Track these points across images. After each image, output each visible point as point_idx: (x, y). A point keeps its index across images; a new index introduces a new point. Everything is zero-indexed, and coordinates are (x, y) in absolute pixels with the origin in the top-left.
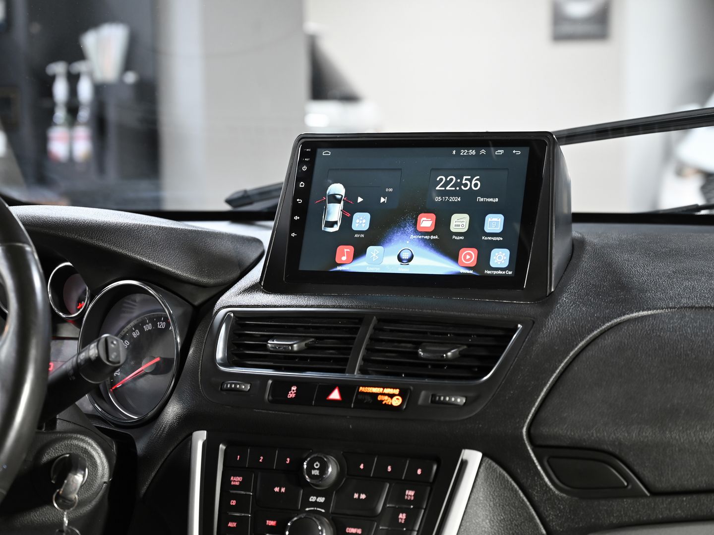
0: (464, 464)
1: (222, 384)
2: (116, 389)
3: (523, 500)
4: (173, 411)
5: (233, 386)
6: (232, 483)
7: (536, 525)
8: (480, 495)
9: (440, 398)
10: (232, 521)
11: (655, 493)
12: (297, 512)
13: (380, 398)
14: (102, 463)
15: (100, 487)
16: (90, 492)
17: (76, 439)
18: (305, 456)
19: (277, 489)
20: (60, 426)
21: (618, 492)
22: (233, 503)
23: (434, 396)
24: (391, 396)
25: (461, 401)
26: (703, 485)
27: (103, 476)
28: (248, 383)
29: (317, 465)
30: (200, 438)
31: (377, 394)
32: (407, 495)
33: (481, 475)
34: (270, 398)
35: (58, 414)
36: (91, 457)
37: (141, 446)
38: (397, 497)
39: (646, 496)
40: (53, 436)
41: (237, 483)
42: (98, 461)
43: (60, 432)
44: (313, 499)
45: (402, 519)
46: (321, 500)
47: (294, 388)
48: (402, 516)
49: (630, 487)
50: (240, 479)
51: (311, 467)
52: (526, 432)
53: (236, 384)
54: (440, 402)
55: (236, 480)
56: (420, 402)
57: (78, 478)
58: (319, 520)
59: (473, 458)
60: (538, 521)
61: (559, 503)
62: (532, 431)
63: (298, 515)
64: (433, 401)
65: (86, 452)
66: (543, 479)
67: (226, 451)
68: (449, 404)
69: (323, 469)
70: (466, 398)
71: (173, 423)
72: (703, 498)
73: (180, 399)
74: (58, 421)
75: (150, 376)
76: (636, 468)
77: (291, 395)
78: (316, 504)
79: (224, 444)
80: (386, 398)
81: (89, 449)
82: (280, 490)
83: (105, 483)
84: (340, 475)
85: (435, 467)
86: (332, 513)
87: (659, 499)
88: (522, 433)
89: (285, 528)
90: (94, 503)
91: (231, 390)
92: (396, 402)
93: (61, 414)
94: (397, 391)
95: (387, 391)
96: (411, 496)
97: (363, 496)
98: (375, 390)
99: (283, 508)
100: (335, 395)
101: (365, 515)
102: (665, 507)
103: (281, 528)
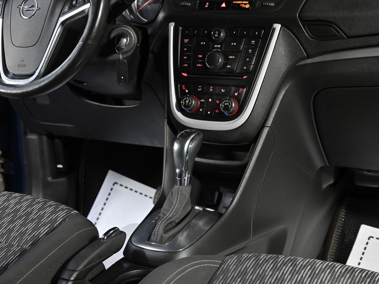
0: (274, 29)
1: (180, 3)
2: (140, 10)
3: (297, 43)
4: (161, 16)
5: (184, 4)
6: (185, 42)
7: (302, 52)
8: (281, 41)
9: (264, 4)
10: (185, 56)
11: (349, 37)
12: (210, 51)
13: (241, 5)
14: (134, 36)
15: (134, 45)
16: (130, 47)
17: (124, 27)
18: (212, 30)
19: (202, 43)
20: (117, 22)
21: (335, 37)
22: (185, 49)
23: (262, 3)
24: (245, 4)
25: (273, 4)
26: (368, 33)
27: (135, 41)
28: (190, 3)
29: (217, 32)
30: (172, 26)
31: (240, 4)
32: (252, 43)
33: (281, 33)
34: (198, 8)
35: (116, 18)
36: (130, 33)
37: (149, 31)
38: (249, 45)
39: (346, 38)
40: (115, 26)
41: (187, 42)
42: (133, 35)
43: (117, 25)
44: (216, 46)
45: (250, 52)
46: (219, 46)
47: (207, 3)
48: (250, 51)
49: (339, 35)
50: (188, 40)
51: (215, 34)
52: (298, 15)
53: (185, 3)
54: (265, 6)
55: (186, 41)
56: (257, 6)
57: (125, 40)
58: (218, 54)
59: (278, 27)
60: (303, 51)
61: (311, 43)
62: (300, 15)
63: (210, 52)
64: (262, 5)
65: (128, 31)
66: (305, 34)
67: (182, 30)
68: (268, 6)
69: (219, 34)
70: (275, 3)
71: (161, 20)
72: (368, 38)
73: (164, 11)
74: (117, 21)
75: (153, 4)
76: (342, 28)
77: (207, 6)
78: (217, 48)
79: (181, 27)
80: (243, 5)
81: (129, 30)
82: (203, 43)
83: (136, 44)
84: (226, 36)
85: (263, 31)
86: (223, 51)
87: (350, 39)
88: (296, 15)
89: (205, 57)
90: (132, 51)
91: (183, 5)
92: (247, 6)
93: (118, 18)
94: (247, 2)
95: (244, 2)
96: (253, 43)
97: (235, 44)
98: (239, 2)
99: (204, 50)
100: (224, 5)
101: (236, 51)
102: (353, 42)
103: (203, 58)
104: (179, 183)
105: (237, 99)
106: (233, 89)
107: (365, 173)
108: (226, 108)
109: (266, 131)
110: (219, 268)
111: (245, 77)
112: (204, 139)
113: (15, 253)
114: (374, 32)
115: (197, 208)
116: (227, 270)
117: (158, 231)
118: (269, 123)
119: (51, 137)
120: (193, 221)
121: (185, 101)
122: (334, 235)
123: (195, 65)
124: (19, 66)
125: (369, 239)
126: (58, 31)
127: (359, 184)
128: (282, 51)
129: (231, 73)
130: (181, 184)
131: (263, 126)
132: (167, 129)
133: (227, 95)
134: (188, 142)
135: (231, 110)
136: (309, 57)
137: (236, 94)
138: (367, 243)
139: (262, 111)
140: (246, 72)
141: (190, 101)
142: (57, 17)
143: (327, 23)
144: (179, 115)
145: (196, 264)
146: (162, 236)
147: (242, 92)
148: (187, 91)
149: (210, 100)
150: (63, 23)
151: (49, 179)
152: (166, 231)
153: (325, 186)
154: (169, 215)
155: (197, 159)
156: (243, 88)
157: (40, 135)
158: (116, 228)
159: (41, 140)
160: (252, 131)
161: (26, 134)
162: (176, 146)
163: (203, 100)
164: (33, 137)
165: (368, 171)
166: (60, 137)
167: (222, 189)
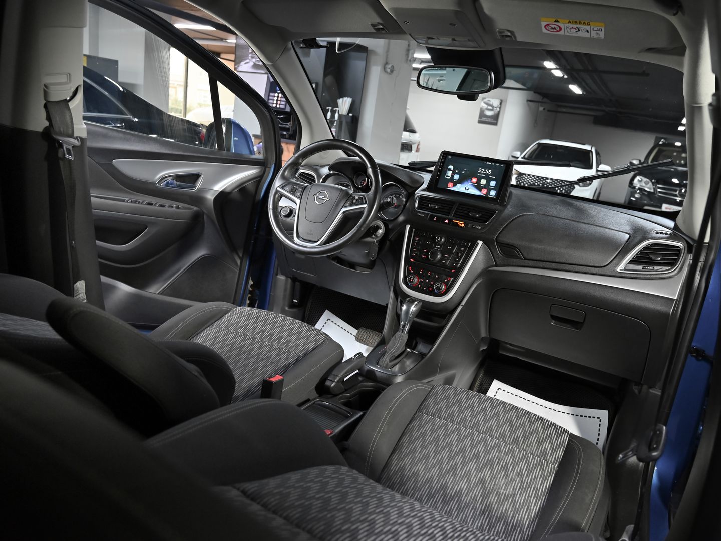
0: (478, 244)
1: (416, 214)
3: (491, 255)
4: (401, 218)
8: (481, 252)
9: (474, 226)
10: (414, 249)
11: (525, 259)
13: (458, 224)
14: (383, 228)
15: (382, 234)
17: (380, 222)
18: (437, 235)
21: (516, 257)
22: (415, 244)
24: (461, 224)
26: (538, 259)
28: (423, 215)
29: (439, 238)
30: (408, 227)
32: (462, 250)
33: (482, 248)
34: (429, 219)
38: (459, 249)
39: (522, 259)
44: (437, 247)
45: (459, 255)
46: (439, 247)
49: (519, 257)
51: (438, 238)
52: (495, 239)
53: (420, 215)
54: (474, 228)
55: (417, 239)
56: (469, 227)
57: (380, 231)
58: (438, 252)
59: (480, 243)
60: (494, 261)
61: (500, 258)
62: (497, 239)
63: (433, 250)
64: (472, 227)
66: (497, 251)
67: (415, 231)
68: (476, 228)
69: (441, 240)
70: (481, 228)
71: (401, 221)
72: (538, 262)
73: (404, 216)
76: (522, 252)
77: (435, 219)
79: (415, 229)
81: (382, 225)
82: (428, 243)
84: (445, 242)
85: (470, 244)
86: (441, 251)
87: (526, 261)
89: (429, 252)
90: (381, 238)
91: (418, 216)
92: (462, 226)
94: (463, 223)
95: (460, 222)
97: (450, 248)
98: (457, 222)
99: (429, 248)
100: (446, 221)
101: (450, 252)
102: (527, 263)
103: (427, 253)
104: (401, 331)
105: (446, 284)
106: (444, 276)
107: (508, 346)
108: (438, 288)
109: (460, 308)
110: (430, 391)
111: (453, 271)
112: (422, 306)
113: (293, 357)
114: (542, 260)
115: (408, 350)
116: (436, 394)
117: (385, 360)
118: (463, 303)
119: (294, 279)
120: (404, 359)
121: (410, 278)
122: (477, 383)
123: (420, 256)
124: (308, 234)
125: (498, 390)
126: (340, 216)
127: (501, 352)
128: (481, 258)
129: (444, 266)
130: (402, 332)
131: (459, 304)
132: (392, 293)
133: (440, 280)
134: (413, 306)
135: (441, 290)
136: (496, 266)
137: (445, 280)
138: (496, 392)
139: (460, 295)
140: (455, 268)
141: (413, 279)
142: (341, 208)
143: (513, 247)
144: (404, 286)
145: (418, 386)
146: (387, 364)
147: (450, 280)
148: (412, 272)
149: (427, 281)
150: (344, 212)
151: (287, 308)
152: (390, 361)
153: (481, 349)
154: (393, 350)
155: (415, 319)
156: (451, 277)
157: (287, 277)
158: (361, 353)
159: (287, 280)
160: (451, 306)
161: (277, 274)
162: (404, 307)
163: (422, 280)
164: (282, 277)
165: (511, 345)
166: (301, 281)
167: (418, 340)
